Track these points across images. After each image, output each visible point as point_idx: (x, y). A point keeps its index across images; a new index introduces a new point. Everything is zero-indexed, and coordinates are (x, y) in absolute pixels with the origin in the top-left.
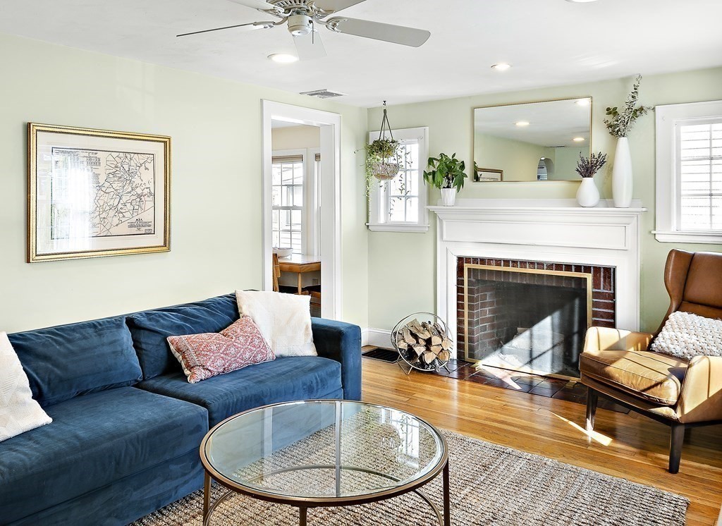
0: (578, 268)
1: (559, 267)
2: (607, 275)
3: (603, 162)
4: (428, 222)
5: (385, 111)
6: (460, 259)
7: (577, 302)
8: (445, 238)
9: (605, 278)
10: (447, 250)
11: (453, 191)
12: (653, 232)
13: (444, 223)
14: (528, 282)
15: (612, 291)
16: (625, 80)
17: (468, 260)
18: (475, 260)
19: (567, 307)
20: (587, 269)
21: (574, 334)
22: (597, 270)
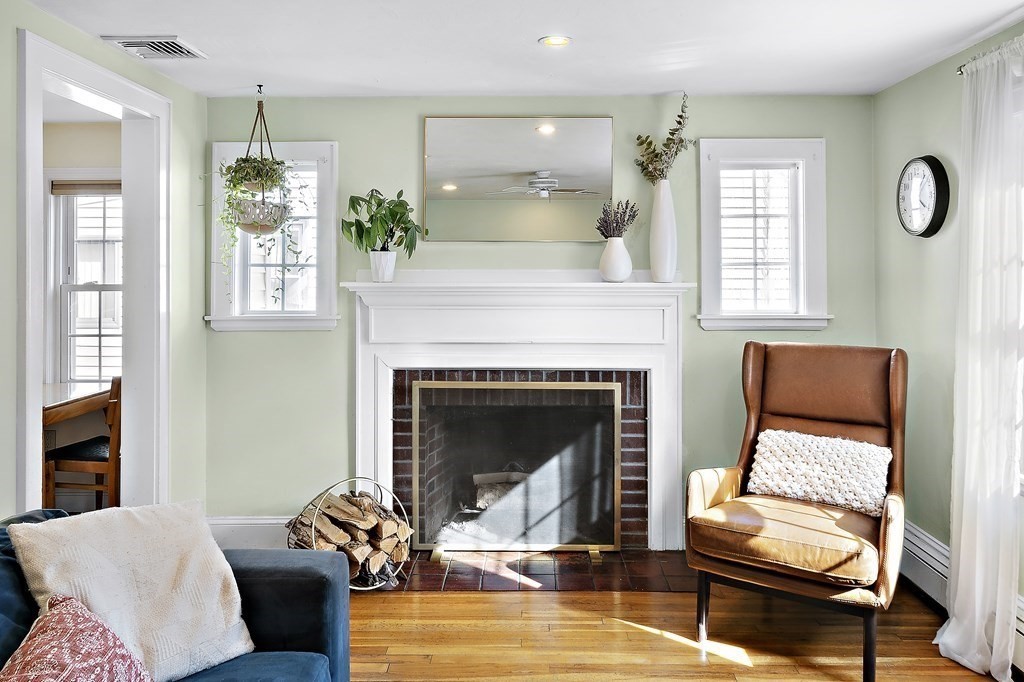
0: (594, 375)
1: (565, 375)
2: (637, 381)
3: (633, 216)
4: (337, 311)
5: (260, 105)
6: (399, 374)
7: (599, 428)
8: (373, 337)
9: (632, 387)
10: (375, 358)
11: (390, 257)
12: (699, 317)
13: (372, 312)
14: (517, 403)
15: (642, 406)
16: (659, 99)
17: (414, 374)
18: (427, 374)
19: (584, 439)
20: (607, 375)
21: (593, 479)
22: (621, 375)
